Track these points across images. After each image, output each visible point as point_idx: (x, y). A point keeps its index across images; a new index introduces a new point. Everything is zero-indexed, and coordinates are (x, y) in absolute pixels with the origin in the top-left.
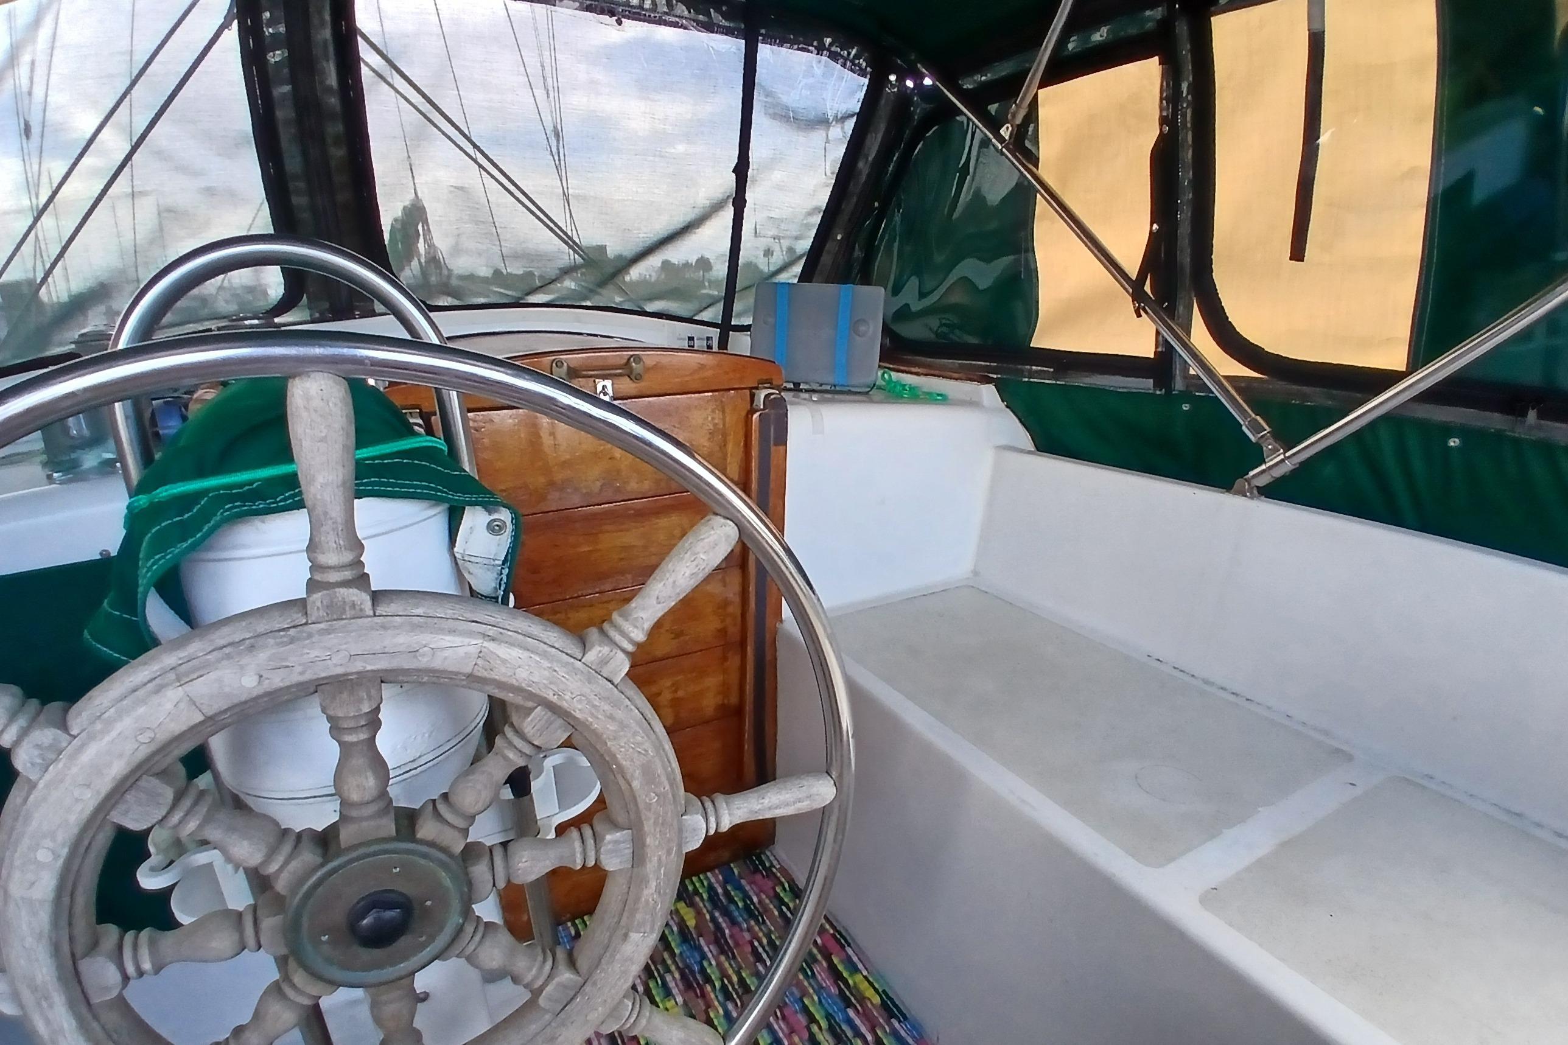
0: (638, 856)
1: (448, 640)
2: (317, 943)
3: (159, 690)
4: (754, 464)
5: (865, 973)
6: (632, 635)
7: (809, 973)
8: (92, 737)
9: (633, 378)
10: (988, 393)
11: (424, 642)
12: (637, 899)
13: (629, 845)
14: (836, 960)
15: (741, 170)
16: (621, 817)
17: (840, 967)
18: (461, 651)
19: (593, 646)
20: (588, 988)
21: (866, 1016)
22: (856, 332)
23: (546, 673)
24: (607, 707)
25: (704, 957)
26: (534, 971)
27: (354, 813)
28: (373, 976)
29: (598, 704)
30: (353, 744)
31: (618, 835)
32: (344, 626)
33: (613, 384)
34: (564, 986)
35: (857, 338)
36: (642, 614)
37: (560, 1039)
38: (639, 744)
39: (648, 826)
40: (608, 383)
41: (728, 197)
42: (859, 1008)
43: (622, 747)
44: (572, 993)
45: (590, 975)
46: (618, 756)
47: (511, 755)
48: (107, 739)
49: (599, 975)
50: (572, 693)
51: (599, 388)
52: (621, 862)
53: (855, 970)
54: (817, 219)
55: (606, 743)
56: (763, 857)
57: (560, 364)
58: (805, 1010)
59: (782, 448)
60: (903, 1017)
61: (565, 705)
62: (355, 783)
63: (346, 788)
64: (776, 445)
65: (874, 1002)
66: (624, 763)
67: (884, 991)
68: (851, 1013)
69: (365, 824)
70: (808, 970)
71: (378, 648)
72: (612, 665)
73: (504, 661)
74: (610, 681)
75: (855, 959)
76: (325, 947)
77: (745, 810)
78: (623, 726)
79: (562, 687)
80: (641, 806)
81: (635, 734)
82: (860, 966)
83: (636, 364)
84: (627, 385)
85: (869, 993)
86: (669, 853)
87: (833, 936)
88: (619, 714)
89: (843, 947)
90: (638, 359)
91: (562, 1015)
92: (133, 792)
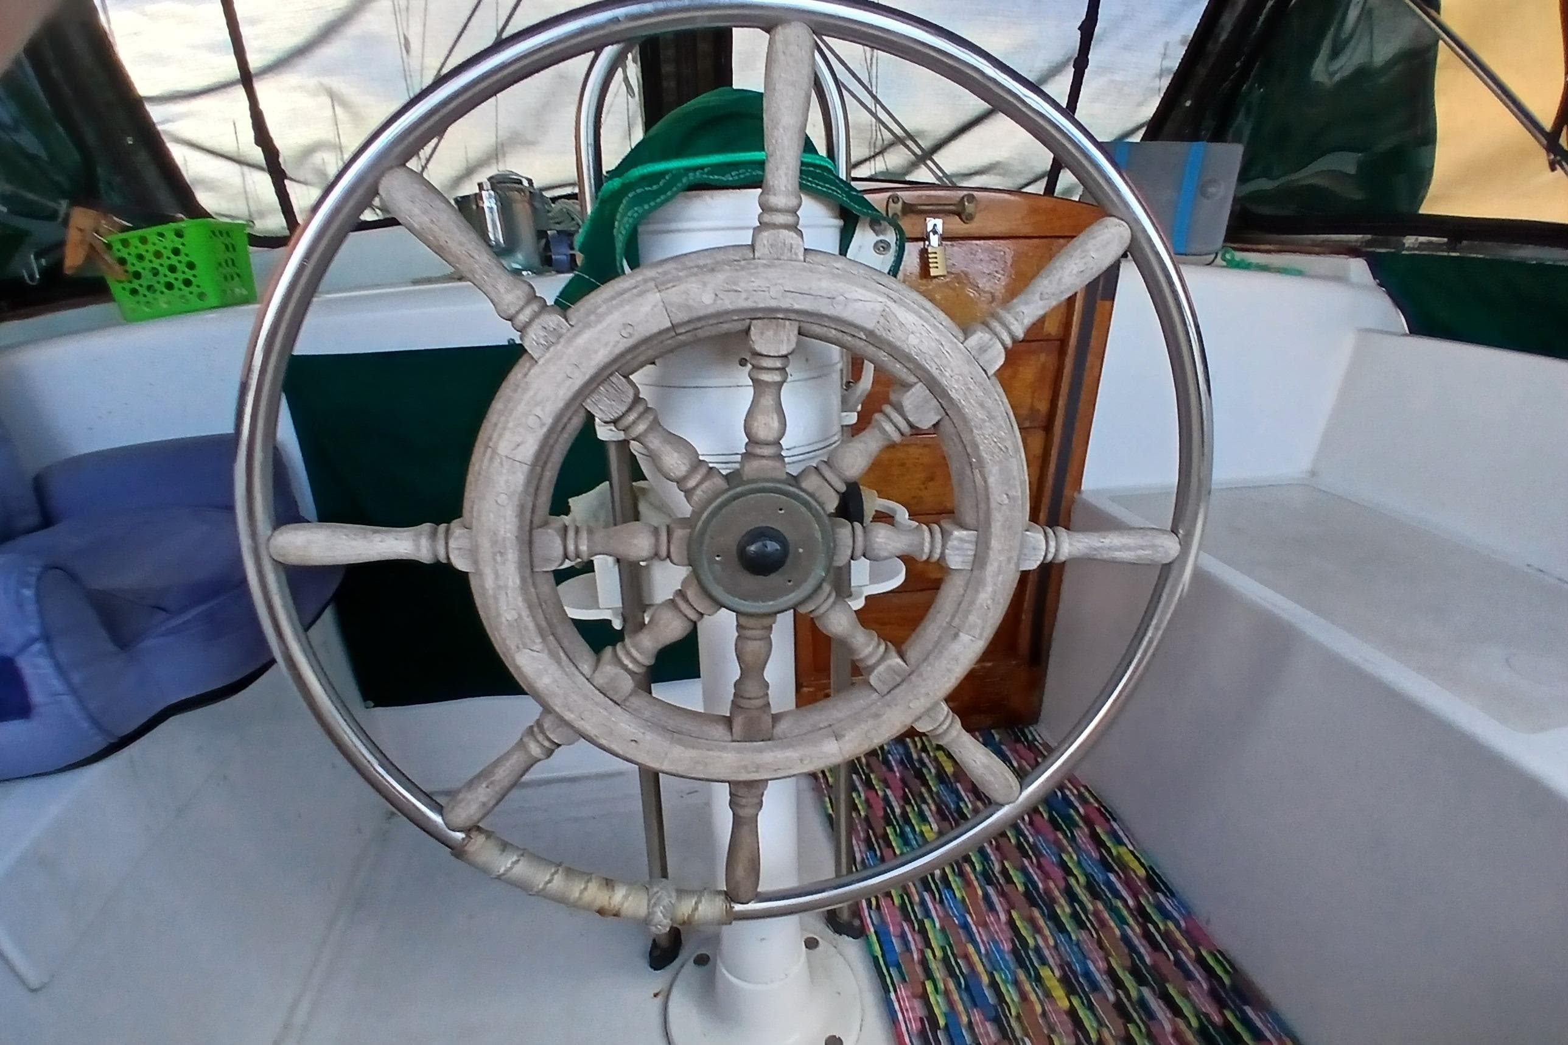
0: (979, 560)
1: (859, 293)
2: (711, 562)
3: (641, 294)
4: (1076, 319)
5: (1131, 848)
6: (1012, 327)
7: (1069, 835)
8: (588, 326)
9: (964, 217)
10: (1358, 268)
11: (841, 291)
12: (972, 603)
13: (972, 547)
14: (1099, 830)
15: (1087, 30)
16: (969, 518)
17: (1104, 837)
18: (869, 306)
19: (974, 332)
20: (913, 677)
21: (1129, 884)
22: (1204, 194)
23: (933, 344)
24: (980, 393)
25: (961, 798)
26: (870, 649)
27: (759, 451)
28: (748, 606)
29: (972, 387)
30: (767, 383)
31: (964, 533)
32: (781, 264)
33: (944, 223)
34: (892, 670)
35: (1205, 201)
36: (1023, 308)
37: (884, 717)
38: (1001, 439)
39: (996, 528)
40: (939, 222)
41: (1068, 60)
42: (1121, 874)
43: (986, 439)
44: (899, 679)
45: (918, 667)
46: (981, 448)
47: (889, 428)
48: (600, 327)
49: (926, 669)
50: (952, 371)
51: (930, 228)
52: (963, 562)
53: (1119, 842)
54: (1166, 82)
55: (972, 431)
56: (1026, 731)
57: (896, 199)
58: (1063, 865)
59: (1108, 303)
60: (1171, 893)
61: (944, 382)
62: (764, 422)
63: (756, 424)
64: (1103, 298)
65: (1139, 874)
66: (985, 456)
67: (1151, 868)
68: (1112, 877)
69: (764, 462)
70: (1068, 832)
71: (804, 288)
72: (988, 356)
73: (901, 324)
74: (984, 370)
75: (1121, 833)
76: (718, 567)
77: (1085, 545)
78: (991, 418)
79: (945, 362)
80: (993, 505)
81: (1000, 427)
82: (1126, 841)
83: (969, 203)
84: (957, 225)
85: (1134, 864)
86: (1009, 560)
87: (1099, 810)
88: (989, 403)
89: (1108, 821)
90: (971, 198)
91: (888, 697)
92: (606, 385)
